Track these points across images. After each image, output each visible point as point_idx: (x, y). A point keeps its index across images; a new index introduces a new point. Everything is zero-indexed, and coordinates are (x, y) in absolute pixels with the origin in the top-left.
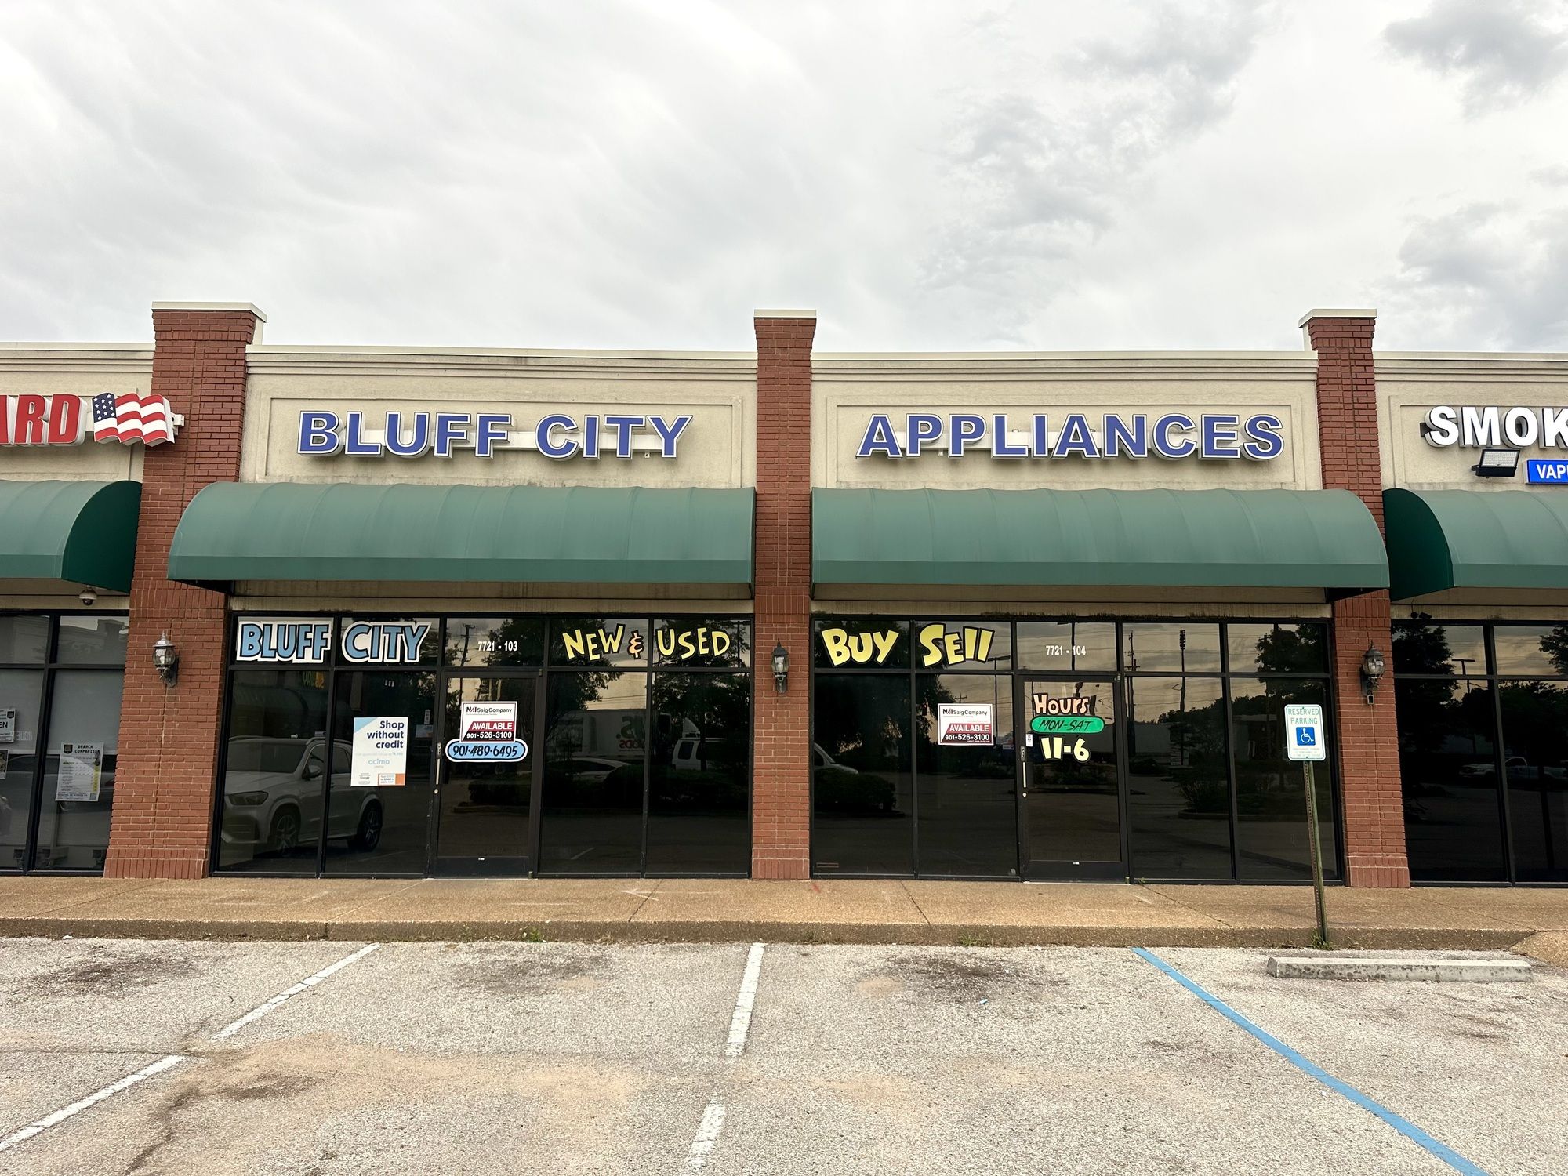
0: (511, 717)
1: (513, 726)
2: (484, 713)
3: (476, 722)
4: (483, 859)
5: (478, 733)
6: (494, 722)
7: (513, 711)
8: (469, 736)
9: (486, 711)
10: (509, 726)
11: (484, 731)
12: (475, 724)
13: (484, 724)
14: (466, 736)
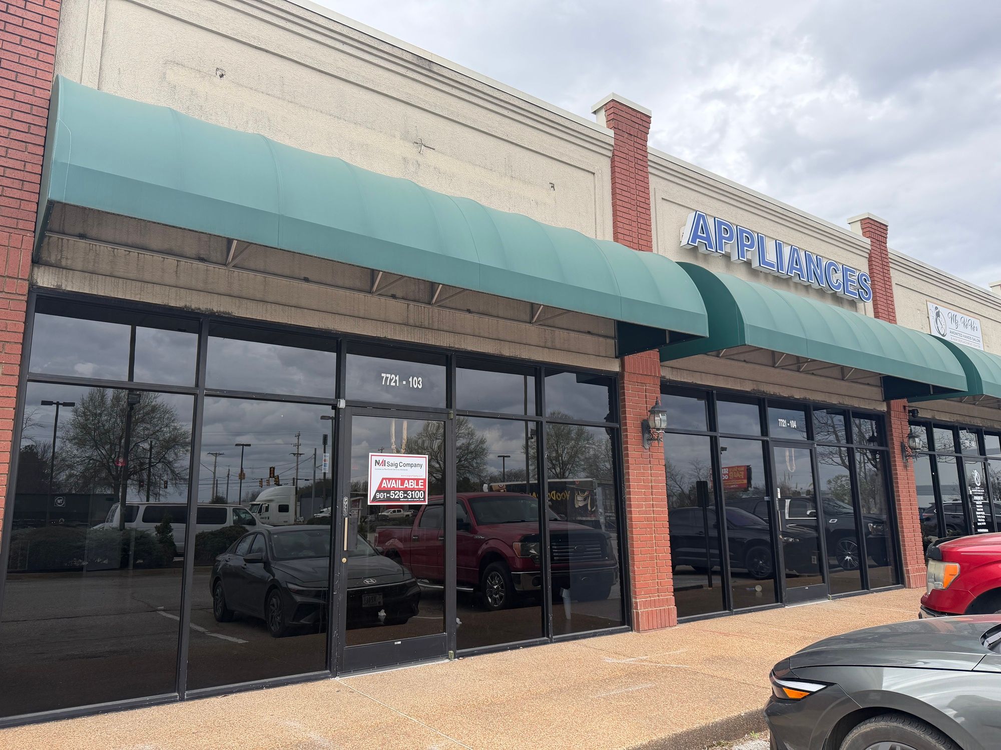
0: (422, 472)
1: (424, 485)
2: (394, 467)
3: (386, 479)
4: (400, 643)
5: (388, 491)
6: (404, 479)
7: (424, 466)
8: (378, 496)
9: (396, 465)
10: (420, 484)
11: (394, 489)
12: (384, 481)
13: (394, 481)
14: (375, 496)
